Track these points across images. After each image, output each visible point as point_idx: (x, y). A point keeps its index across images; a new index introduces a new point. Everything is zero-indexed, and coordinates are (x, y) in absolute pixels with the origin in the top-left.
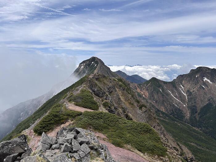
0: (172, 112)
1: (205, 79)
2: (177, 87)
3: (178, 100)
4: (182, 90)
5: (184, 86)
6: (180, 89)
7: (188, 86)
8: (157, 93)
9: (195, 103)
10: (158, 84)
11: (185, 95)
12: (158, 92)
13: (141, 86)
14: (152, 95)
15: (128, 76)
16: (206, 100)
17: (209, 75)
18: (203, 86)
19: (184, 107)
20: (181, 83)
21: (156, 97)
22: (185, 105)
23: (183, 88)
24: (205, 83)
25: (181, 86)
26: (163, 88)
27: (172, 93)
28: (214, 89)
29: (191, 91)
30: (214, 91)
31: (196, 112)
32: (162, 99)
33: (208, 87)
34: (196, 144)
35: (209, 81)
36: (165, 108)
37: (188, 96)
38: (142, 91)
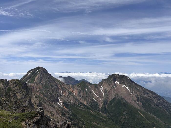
0: (91, 104)
1: (116, 82)
2: (98, 87)
3: (97, 96)
4: (102, 89)
5: (103, 87)
6: (100, 89)
7: (105, 86)
8: (83, 92)
9: (107, 97)
10: (85, 85)
11: (103, 92)
12: (84, 90)
13: (74, 87)
14: (79, 93)
15: (76, 80)
16: (114, 95)
17: (118, 79)
18: (114, 87)
19: (100, 101)
20: (102, 85)
21: (82, 94)
22: (101, 99)
23: (102, 88)
24: (116, 85)
25: (101, 86)
26: (88, 88)
27: (94, 91)
28: (121, 88)
29: (107, 90)
30: (121, 90)
31: (107, 104)
32: (86, 95)
33: (117, 87)
34: (96, 123)
35: (118, 83)
36: (87, 101)
37: (104, 93)
38: (74, 90)
